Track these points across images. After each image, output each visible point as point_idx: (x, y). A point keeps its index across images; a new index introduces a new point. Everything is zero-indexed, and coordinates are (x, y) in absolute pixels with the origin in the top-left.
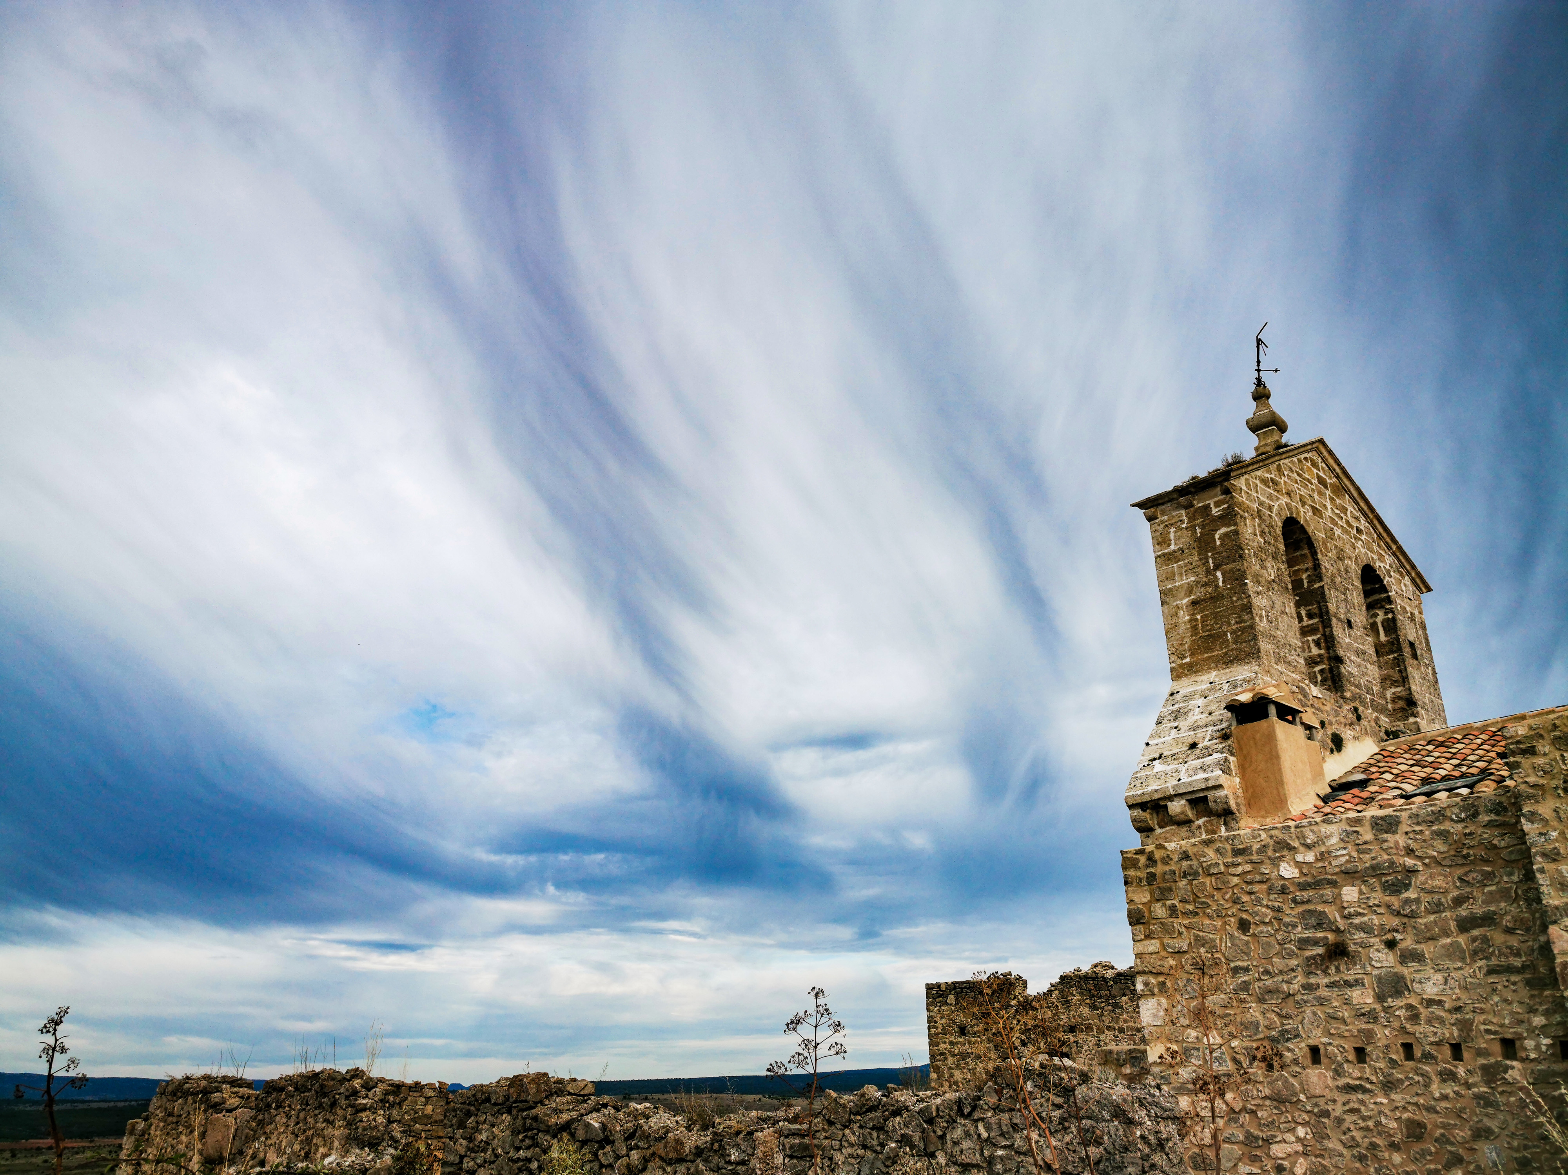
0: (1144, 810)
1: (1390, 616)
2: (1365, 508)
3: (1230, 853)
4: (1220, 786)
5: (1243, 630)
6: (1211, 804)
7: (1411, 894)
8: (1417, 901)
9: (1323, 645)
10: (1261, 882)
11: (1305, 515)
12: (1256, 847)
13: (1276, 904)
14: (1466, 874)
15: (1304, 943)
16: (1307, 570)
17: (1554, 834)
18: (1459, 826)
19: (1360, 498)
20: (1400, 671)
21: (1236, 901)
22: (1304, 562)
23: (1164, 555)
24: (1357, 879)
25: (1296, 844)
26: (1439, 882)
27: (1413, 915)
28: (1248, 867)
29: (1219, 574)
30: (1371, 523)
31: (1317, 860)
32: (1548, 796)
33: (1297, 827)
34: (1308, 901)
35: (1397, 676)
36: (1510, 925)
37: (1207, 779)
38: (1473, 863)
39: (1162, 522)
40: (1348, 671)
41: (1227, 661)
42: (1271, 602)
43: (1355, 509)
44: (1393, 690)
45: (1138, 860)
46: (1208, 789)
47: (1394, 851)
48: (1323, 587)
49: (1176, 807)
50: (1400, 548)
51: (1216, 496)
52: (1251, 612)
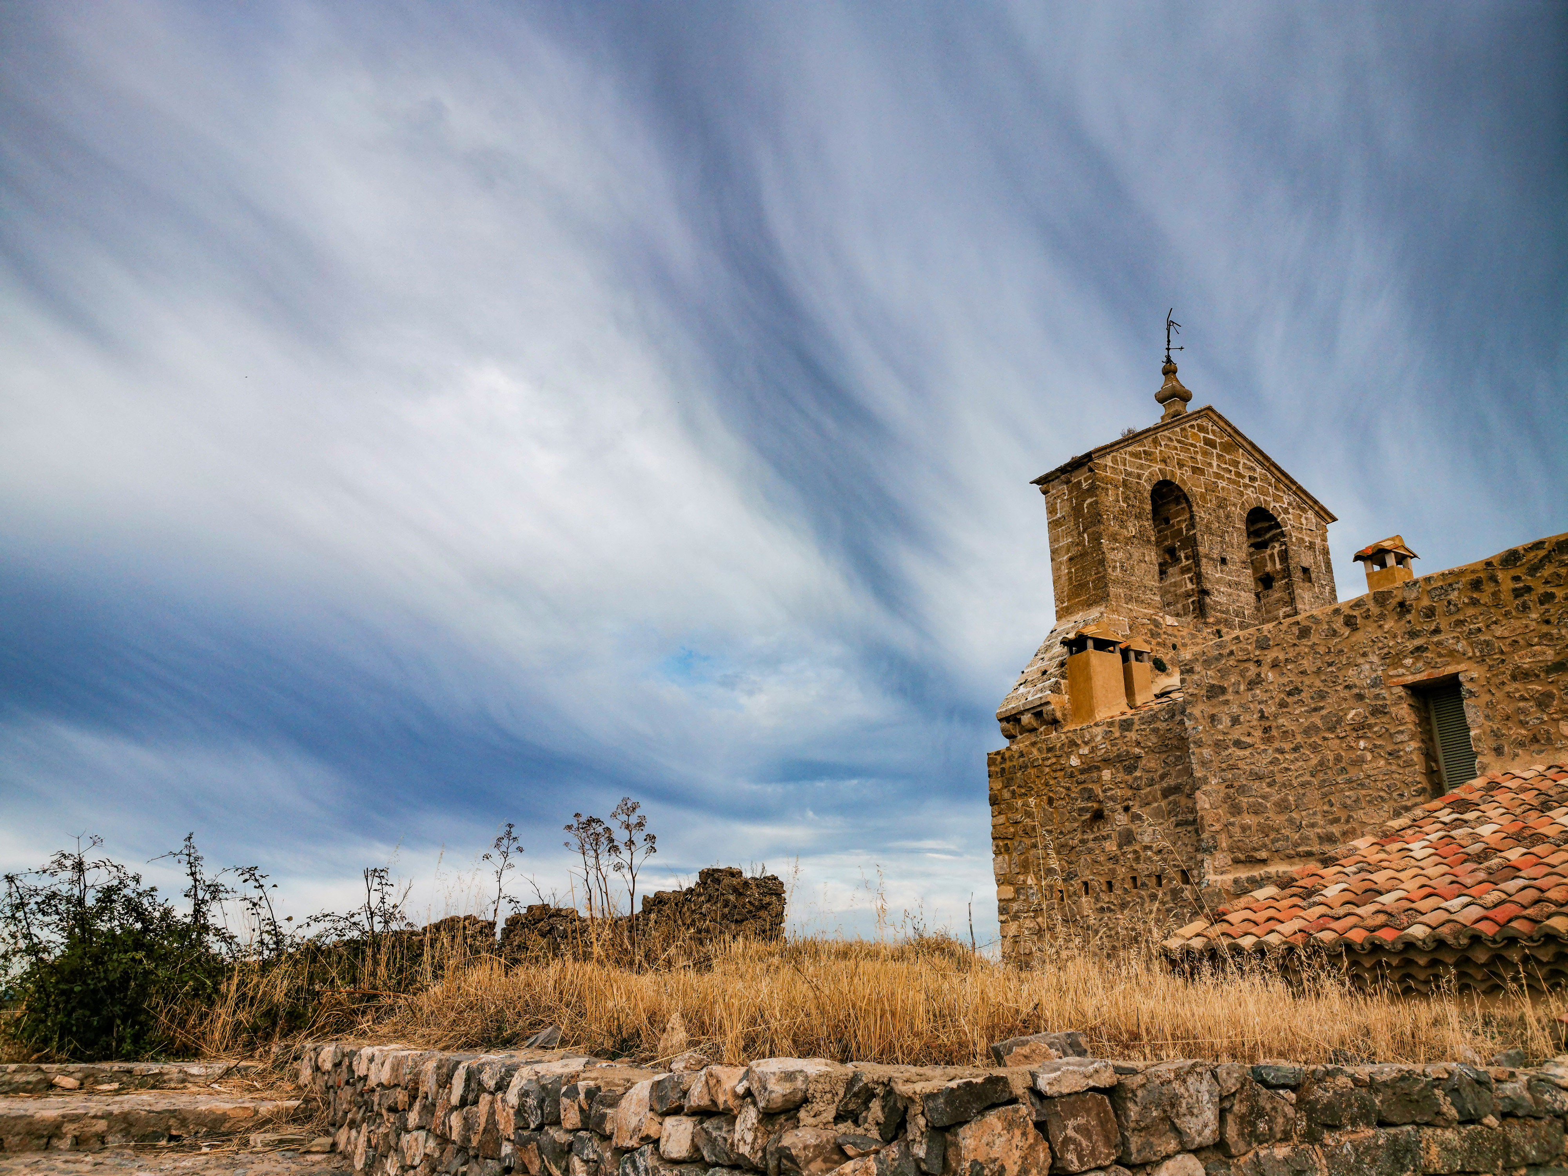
0: (1008, 723)
1: (1283, 547)
2: (1261, 459)
3: (1045, 751)
4: (1048, 703)
5: (1099, 579)
6: (1045, 715)
7: (1138, 774)
8: (1141, 778)
9: (1195, 581)
10: (1061, 770)
11: (1182, 476)
12: (1059, 745)
13: (1068, 785)
14: (1167, 758)
15: (1082, 810)
16: (1185, 520)
17: (1201, 728)
18: (1165, 724)
19: (1254, 451)
20: (1289, 594)
21: (1047, 784)
22: (1183, 514)
23: (1053, 521)
24: (1110, 764)
25: (1079, 742)
26: (1152, 764)
27: (1138, 788)
28: (1054, 760)
29: (1086, 536)
30: (1268, 470)
31: (1090, 752)
32: (1199, 702)
33: (1081, 730)
34: (1085, 781)
36: (1189, 792)
37: (1041, 698)
38: (1171, 749)
39: (1053, 495)
40: (1214, 601)
41: (1089, 604)
42: (1128, 555)
43: (1249, 460)
45: (996, 759)
46: (1041, 705)
47: (1129, 744)
48: (1195, 534)
49: (1026, 719)
50: (1300, 488)
51: (1085, 473)
52: (1104, 565)
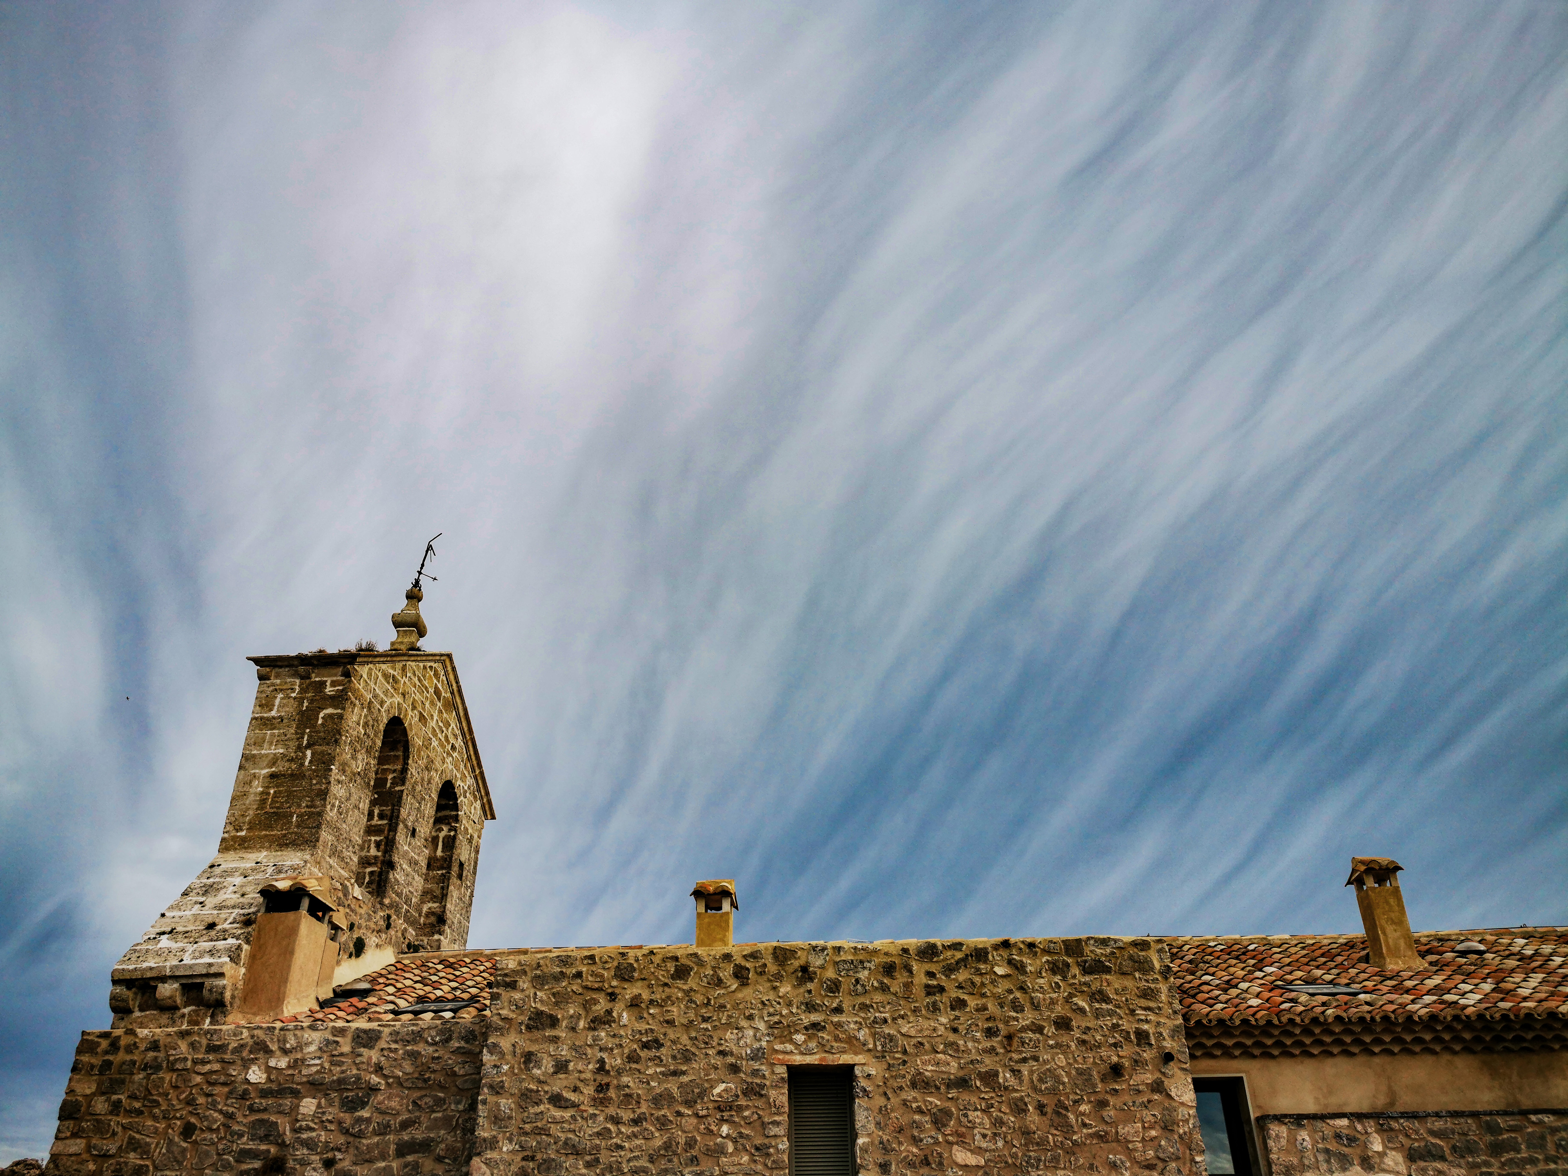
0: (129, 988)
1: (452, 833)
2: (466, 729)
3: (203, 1050)
4: (221, 975)
5: (311, 815)
6: (205, 992)
7: (365, 1113)
8: (368, 1120)
9: (382, 847)
10: (224, 1084)
11: (411, 719)
12: (234, 1045)
13: (231, 1110)
14: (420, 1098)
15: (244, 1155)
16: (394, 771)
17: (506, 1067)
18: (431, 1049)
19: (465, 718)
20: (443, 888)
21: (190, 1102)
22: (394, 763)
23: (262, 718)
24: (320, 1091)
25: (274, 1047)
26: (394, 1104)
27: (360, 1135)
28: (216, 1067)
29: (309, 753)
30: (466, 744)
31: (289, 1067)
32: (512, 1030)
33: (282, 1029)
34: (265, 1110)
35: (438, 892)
36: (442, 1153)
37: (210, 965)
38: (430, 1087)
39: (273, 685)
40: (396, 879)
41: (283, 844)
42: (348, 794)
43: (456, 726)
44: (430, 905)
45: (98, 1044)
46: (208, 975)
47: (364, 1067)
48: (402, 791)
49: (166, 990)
50: (482, 773)
51: (336, 675)
52: (325, 799)
